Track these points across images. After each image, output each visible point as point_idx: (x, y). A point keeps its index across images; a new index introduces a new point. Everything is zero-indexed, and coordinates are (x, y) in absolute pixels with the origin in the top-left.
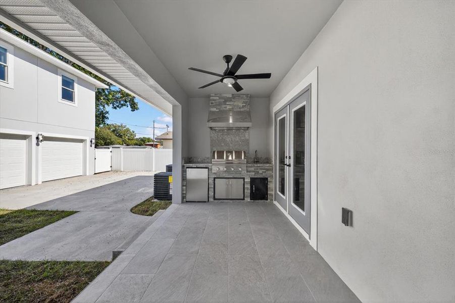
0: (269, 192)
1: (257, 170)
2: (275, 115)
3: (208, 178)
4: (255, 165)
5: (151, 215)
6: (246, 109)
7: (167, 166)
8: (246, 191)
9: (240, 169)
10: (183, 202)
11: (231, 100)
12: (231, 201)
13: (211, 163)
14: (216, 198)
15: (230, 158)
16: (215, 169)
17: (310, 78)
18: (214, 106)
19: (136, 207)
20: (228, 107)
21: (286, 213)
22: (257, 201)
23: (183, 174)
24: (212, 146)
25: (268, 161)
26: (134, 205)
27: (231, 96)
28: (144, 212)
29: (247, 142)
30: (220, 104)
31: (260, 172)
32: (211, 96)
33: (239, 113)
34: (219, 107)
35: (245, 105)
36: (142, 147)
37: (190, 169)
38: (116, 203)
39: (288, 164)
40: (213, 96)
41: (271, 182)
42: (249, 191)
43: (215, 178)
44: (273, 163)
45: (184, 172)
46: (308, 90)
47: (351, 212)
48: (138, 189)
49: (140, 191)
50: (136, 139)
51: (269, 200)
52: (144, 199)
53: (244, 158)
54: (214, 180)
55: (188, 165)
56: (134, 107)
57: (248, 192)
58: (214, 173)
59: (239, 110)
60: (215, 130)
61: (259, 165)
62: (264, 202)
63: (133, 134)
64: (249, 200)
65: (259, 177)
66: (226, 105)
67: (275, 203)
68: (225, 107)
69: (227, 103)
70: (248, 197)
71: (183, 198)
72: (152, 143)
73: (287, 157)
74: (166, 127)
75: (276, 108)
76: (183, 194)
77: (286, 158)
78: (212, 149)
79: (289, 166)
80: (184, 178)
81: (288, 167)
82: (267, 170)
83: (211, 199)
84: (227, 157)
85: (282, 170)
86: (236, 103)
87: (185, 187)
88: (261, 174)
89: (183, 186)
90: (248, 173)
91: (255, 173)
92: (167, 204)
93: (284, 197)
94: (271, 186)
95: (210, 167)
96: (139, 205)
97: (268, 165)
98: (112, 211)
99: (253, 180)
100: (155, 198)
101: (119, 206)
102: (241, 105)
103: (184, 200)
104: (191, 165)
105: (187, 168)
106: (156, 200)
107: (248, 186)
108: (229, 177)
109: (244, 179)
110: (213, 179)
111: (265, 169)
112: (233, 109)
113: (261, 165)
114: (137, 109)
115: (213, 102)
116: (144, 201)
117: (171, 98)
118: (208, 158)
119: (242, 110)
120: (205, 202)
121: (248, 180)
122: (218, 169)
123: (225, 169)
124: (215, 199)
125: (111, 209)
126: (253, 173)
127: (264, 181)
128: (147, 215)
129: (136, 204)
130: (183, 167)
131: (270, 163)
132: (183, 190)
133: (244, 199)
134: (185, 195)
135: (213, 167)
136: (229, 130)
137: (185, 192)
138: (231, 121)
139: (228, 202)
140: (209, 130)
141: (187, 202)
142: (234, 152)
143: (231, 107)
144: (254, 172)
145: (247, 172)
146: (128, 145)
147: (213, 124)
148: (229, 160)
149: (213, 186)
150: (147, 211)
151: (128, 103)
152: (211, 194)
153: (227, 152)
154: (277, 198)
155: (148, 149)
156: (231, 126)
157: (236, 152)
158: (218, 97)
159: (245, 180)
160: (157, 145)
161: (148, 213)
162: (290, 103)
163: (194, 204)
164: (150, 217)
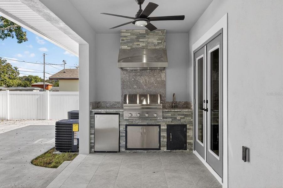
0: (188, 141)
1: (175, 116)
2: (194, 54)
3: (120, 125)
4: (172, 110)
5: (55, 167)
6: (161, 46)
7: (69, 113)
8: (162, 140)
9: (155, 115)
10: (90, 152)
11: (145, 37)
12: (146, 151)
13: (122, 108)
14: (128, 147)
15: (144, 103)
16: (126, 115)
17: (221, 24)
18: (125, 43)
19: (36, 159)
20: (142, 44)
21: (204, 161)
22: (174, 151)
23: (90, 121)
24: (123, 88)
25: (187, 105)
26: (34, 157)
27: (145, 33)
28: (47, 164)
29: (163, 84)
30: (132, 41)
31: (178, 118)
32: (121, 32)
33: (154, 51)
34: (131, 45)
35: (160, 41)
36: (28, 88)
37: (98, 115)
38: (12, 155)
39: (205, 109)
40: (124, 32)
41: (190, 129)
42: (166, 140)
43: (126, 126)
44: (193, 107)
45: (92, 118)
46: (220, 34)
47: (249, 149)
48: (34, 140)
49: (36, 142)
50: (20, 78)
51: (188, 150)
52: (44, 151)
53: (161, 103)
54: (126, 128)
55: (96, 110)
56: (21, 37)
57: (164, 140)
58: (126, 120)
59: (154, 48)
60: (126, 70)
61: (176, 110)
62: (183, 152)
63: (15, 71)
64: (165, 150)
65: (176, 123)
66: (138, 41)
67: (195, 152)
68: (137, 45)
69: (140, 40)
70: (164, 146)
71: (91, 147)
72: (42, 83)
73: (204, 100)
74: (63, 63)
75: (195, 46)
76: (91, 143)
77: (204, 102)
78: (123, 92)
79: (207, 110)
80: (92, 126)
81: (205, 112)
82: (186, 116)
83: (123, 149)
84: (141, 101)
85: (201, 116)
86: (150, 40)
87: (93, 136)
88: (179, 120)
89: (91, 134)
90: (165, 120)
91: (172, 120)
92: (71, 157)
93: (202, 145)
94: (190, 133)
95: (121, 113)
96: (39, 157)
97: (187, 110)
98: (11, 163)
99: (170, 128)
100: (57, 149)
101: (18, 158)
102: (156, 42)
103: (93, 150)
104: (100, 110)
105: (95, 114)
106: (58, 152)
107: (164, 134)
108: (142, 124)
109: (159, 126)
110: (124, 127)
111: (183, 115)
112: (147, 46)
113: (179, 110)
114: (26, 40)
115: (124, 39)
116: (45, 153)
117: (79, 38)
118: (118, 103)
119: (157, 47)
120: (116, 152)
121: (164, 127)
122: (130, 115)
123: (138, 115)
124: (127, 149)
125: (7, 161)
126: (171, 120)
127: (183, 128)
128: (51, 168)
129: (36, 156)
130: (91, 112)
131: (190, 108)
132: (90, 139)
133: (159, 149)
134: (93, 145)
135: (124, 113)
136: (143, 70)
137: (93, 141)
138: (145, 61)
139: (142, 152)
140: (120, 70)
141: (95, 152)
142: (148, 96)
143: (144, 45)
144: (171, 118)
145: (163, 118)
146: (8, 86)
147: (124, 65)
148: (143, 105)
149: (124, 135)
150: (50, 163)
151: (14, 33)
152: (123, 143)
153: (141, 96)
154: (196, 147)
155: (36, 91)
156: (145, 66)
157: (150, 96)
158: (130, 33)
159: (162, 128)
160: (47, 85)
161: (52, 165)
162: (207, 44)
163: (104, 154)
164: (54, 169)
